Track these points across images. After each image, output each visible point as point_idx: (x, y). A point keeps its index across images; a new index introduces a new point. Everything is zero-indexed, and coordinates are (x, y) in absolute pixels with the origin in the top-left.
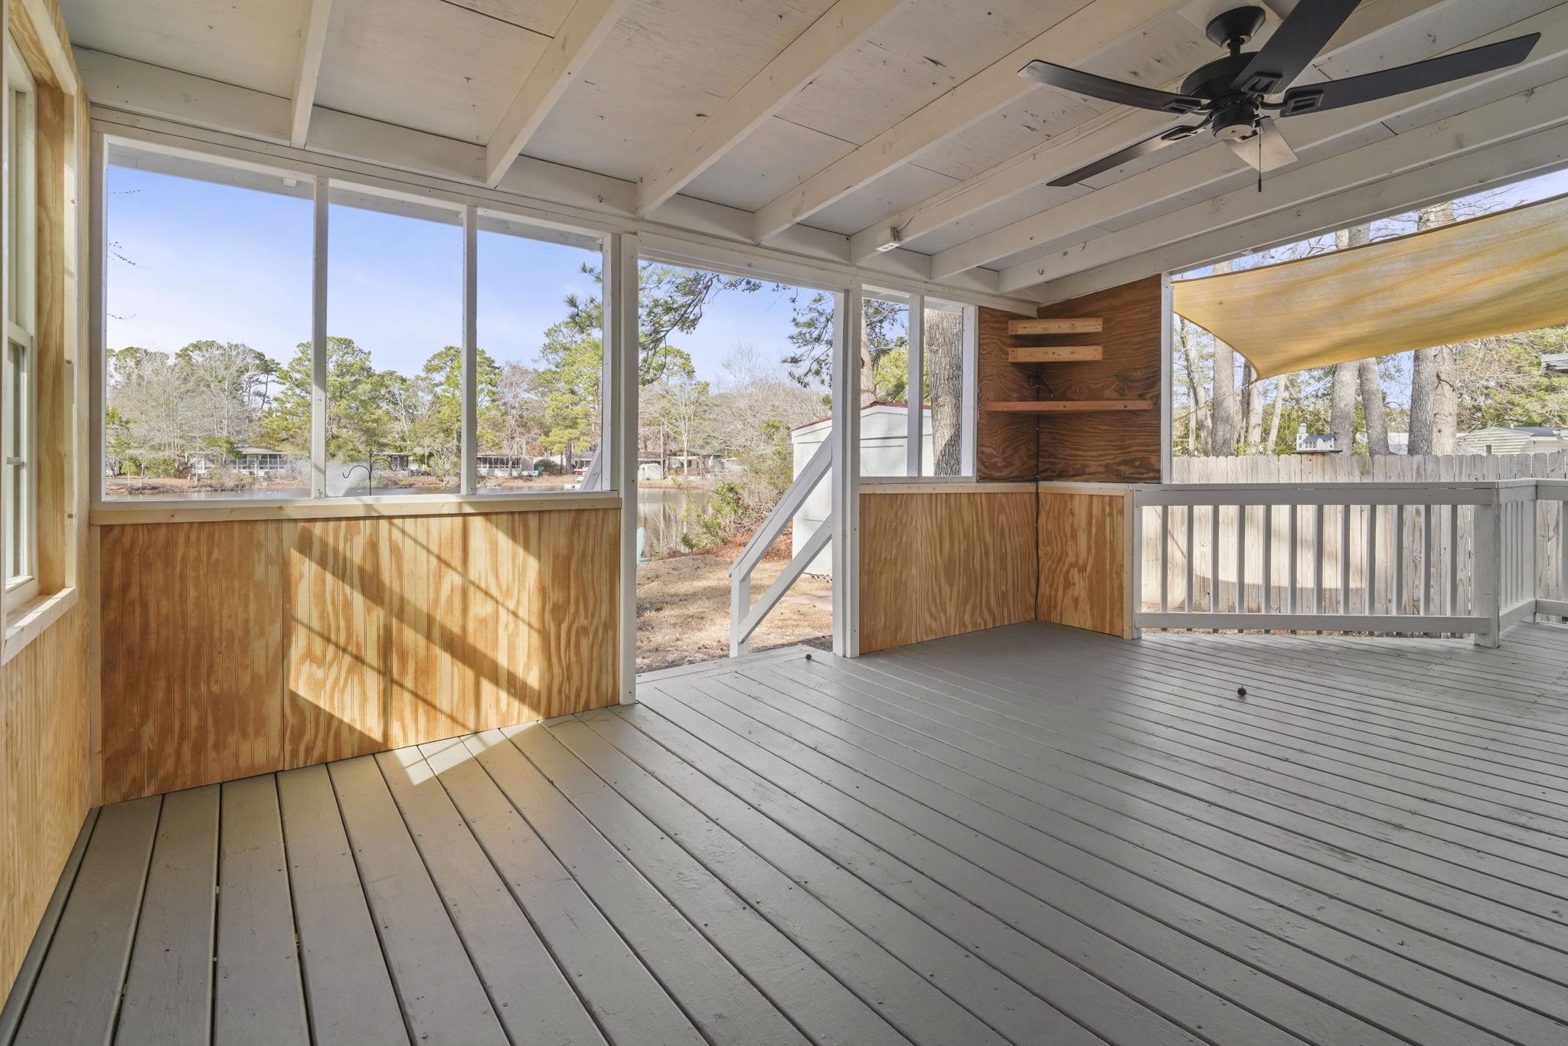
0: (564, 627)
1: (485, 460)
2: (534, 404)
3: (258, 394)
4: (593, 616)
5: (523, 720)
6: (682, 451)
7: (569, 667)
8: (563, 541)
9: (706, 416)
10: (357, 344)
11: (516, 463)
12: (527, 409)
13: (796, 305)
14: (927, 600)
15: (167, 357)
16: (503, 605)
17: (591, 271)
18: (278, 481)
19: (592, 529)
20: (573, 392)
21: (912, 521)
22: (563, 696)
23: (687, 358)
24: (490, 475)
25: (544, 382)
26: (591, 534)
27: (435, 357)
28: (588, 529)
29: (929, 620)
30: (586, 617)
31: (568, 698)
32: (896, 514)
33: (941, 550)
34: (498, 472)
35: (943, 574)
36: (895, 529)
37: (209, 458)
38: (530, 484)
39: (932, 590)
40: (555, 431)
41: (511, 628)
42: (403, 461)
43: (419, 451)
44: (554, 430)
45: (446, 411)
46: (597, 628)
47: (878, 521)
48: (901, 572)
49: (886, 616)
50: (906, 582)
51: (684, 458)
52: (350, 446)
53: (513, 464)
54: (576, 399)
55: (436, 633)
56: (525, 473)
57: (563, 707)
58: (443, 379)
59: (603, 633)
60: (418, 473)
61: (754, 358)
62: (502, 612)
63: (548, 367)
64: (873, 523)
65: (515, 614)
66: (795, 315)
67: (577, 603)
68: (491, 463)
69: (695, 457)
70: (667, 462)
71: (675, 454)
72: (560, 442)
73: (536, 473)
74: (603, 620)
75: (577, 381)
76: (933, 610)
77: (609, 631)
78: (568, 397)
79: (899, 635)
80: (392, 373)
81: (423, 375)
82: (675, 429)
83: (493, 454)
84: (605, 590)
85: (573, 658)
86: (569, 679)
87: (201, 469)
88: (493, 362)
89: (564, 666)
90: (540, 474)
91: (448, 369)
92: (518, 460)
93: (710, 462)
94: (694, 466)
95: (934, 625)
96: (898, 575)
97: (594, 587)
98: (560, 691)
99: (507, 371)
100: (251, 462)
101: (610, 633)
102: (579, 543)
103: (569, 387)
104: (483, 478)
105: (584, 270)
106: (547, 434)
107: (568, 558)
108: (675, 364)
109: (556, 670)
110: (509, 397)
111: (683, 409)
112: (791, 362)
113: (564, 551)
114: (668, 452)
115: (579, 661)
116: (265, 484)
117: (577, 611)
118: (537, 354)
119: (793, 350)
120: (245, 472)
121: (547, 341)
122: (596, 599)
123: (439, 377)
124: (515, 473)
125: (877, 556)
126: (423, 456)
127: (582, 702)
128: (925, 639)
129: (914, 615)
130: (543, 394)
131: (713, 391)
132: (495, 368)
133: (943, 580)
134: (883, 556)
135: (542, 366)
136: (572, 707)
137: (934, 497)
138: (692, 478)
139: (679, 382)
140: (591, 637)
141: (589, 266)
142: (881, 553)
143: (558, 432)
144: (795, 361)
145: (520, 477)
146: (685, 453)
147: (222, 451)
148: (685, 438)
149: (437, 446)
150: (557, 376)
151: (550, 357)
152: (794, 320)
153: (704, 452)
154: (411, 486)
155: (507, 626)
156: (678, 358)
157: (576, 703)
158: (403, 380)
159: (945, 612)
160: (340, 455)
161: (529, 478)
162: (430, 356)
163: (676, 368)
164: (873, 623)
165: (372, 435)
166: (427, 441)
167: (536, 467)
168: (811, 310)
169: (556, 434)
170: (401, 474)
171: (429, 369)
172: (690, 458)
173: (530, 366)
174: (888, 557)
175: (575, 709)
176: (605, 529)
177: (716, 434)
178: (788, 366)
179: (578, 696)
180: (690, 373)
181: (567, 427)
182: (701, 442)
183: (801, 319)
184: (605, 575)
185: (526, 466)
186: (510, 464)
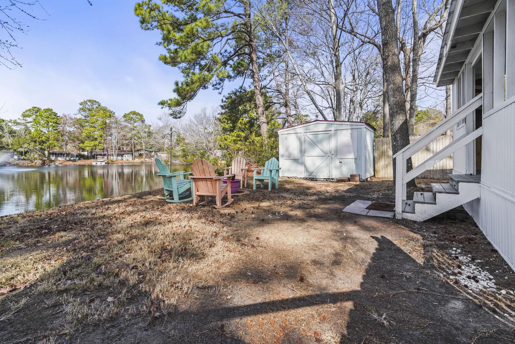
1: (53, 154)
6: (142, 150)
11: (68, 155)
12: (72, 134)
23: (141, 115)
24: (56, 160)
25: (80, 124)
27: (27, 111)
34: (59, 159)
38: (75, 163)
44: (86, 141)
56: (72, 159)
58: (31, 120)
63: (81, 117)
68: (56, 155)
70: (135, 153)
71: (139, 151)
73: (77, 158)
81: (21, 118)
83: (56, 151)
88: (57, 114)
90: (79, 159)
91: (34, 116)
92: (69, 153)
93: (153, 153)
94: (147, 155)
99: (63, 118)
104: (53, 161)
106: (83, 143)
108: (137, 118)
111: (142, 134)
114: (136, 150)
118: (76, 112)
121: (81, 107)
123: (29, 119)
124: (68, 159)
132: (57, 117)
135: (79, 116)
138: (146, 159)
139: (139, 124)
143: (88, 142)
145: (70, 160)
146: (144, 150)
148: (143, 145)
149: (31, 147)
150: (86, 121)
151: (82, 113)
153: (151, 150)
154: (17, 164)
156: (138, 115)
161: (74, 161)
162: (24, 111)
166: (26, 145)
167: (77, 156)
169: (87, 143)
171: (24, 116)
172: (145, 152)
173: (73, 116)
180: (143, 121)
181: (93, 140)
185: (72, 156)
186: (65, 155)
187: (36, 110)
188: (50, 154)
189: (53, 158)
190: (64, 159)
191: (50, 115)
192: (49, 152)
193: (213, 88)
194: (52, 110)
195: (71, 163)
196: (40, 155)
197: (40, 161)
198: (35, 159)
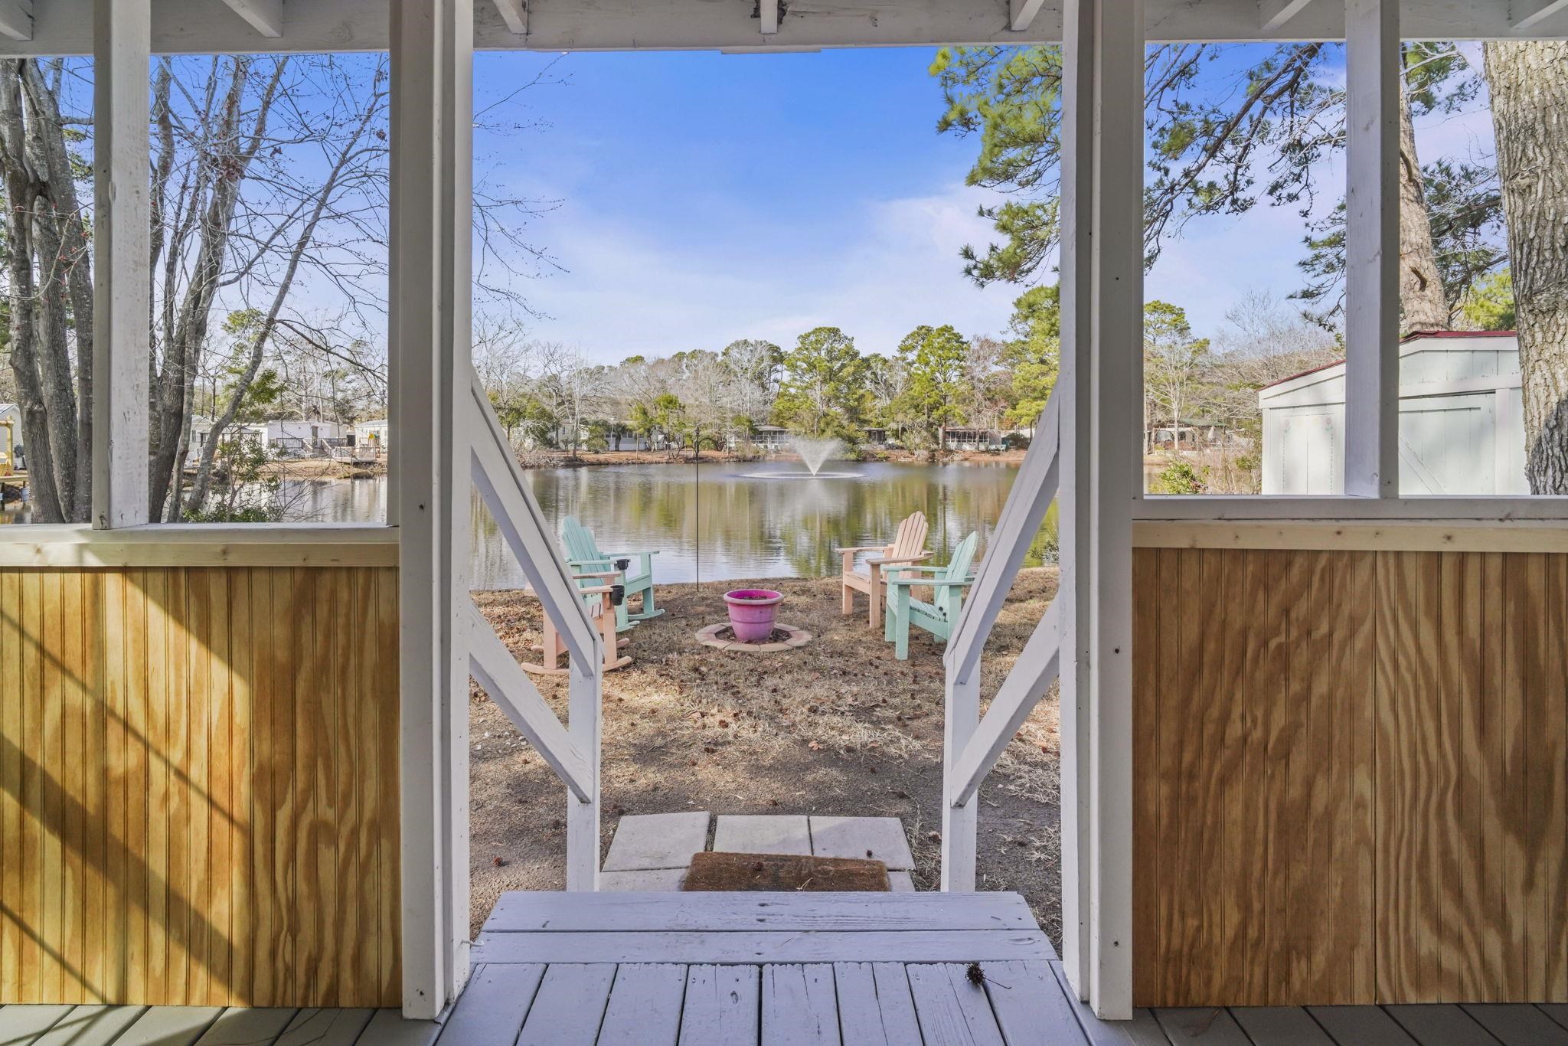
0: (284, 815)
1: (954, 434)
2: (1001, 377)
3: (776, 381)
4: (347, 797)
5: (197, 997)
6: (1172, 422)
7: (293, 906)
8: (280, 631)
9: (1204, 380)
10: (843, 332)
11: (983, 437)
12: (994, 382)
13: (1311, 219)
14: (1424, 880)
15: (716, 355)
16: (158, 753)
17: (990, 212)
18: (784, 453)
19: (342, 610)
20: (1043, 362)
21: (1352, 634)
22: (280, 965)
23: (1180, 313)
24: (959, 449)
25: (1013, 353)
26: (341, 621)
27: (908, 337)
28: (333, 612)
29: (1427, 942)
30: (331, 803)
31: (291, 971)
32: (1287, 612)
33: (1482, 728)
34: (966, 447)
35: (1490, 803)
36: (1284, 656)
37: (738, 435)
38: (997, 458)
39: (1445, 852)
40: (1023, 403)
41: (175, 802)
42: (881, 436)
43: (893, 426)
44: (1021, 402)
45: (917, 387)
46: (355, 832)
47: (1215, 627)
48: (1309, 785)
49: (1245, 907)
50: (1329, 814)
51: (1175, 430)
52: (836, 424)
53: (980, 437)
54: (1045, 368)
55: (35, 792)
56: (993, 447)
57: (280, 989)
58: (915, 358)
59: (369, 844)
60: (892, 447)
61: (1273, 305)
62: (157, 767)
63: (1017, 338)
64: (1191, 632)
65: (183, 776)
66: (1308, 232)
67: (311, 768)
68: (959, 437)
69: (1189, 429)
70: (1153, 434)
71: (1163, 426)
72: (1027, 415)
73: (1004, 447)
74: (368, 815)
75: (1046, 350)
76: (1448, 910)
77: (383, 841)
78: (1037, 368)
79: (1299, 969)
80: (876, 356)
81: (898, 355)
82: (1163, 396)
83: (960, 427)
84: (371, 748)
85: (302, 887)
86: (294, 931)
87: (732, 442)
88: (961, 337)
89: (283, 901)
90: (1007, 449)
91: (920, 348)
92: (985, 433)
93: (1210, 434)
94: (1189, 438)
95: (1450, 959)
96: (1295, 792)
97: (347, 739)
98: (273, 954)
99: (975, 345)
100: (766, 438)
101: (385, 844)
102: (315, 640)
103: (1037, 356)
104: (951, 451)
105: (981, 213)
106: (1014, 407)
107: (293, 670)
108: (1163, 322)
109: (265, 906)
110: (977, 372)
111: (1172, 374)
112: (1303, 297)
113: (282, 655)
114: (1155, 423)
115: (317, 896)
116: (774, 456)
117: (312, 786)
119: (1308, 281)
120: (762, 446)
122: (351, 763)
123: (912, 356)
124: (982, 447)
125: (1210, 729)
126: (897, 430)
127: (323, 985)
128: (1412, 998)
129: (1366, 918)
130: (1013, 365)
131: (1216, 350)
132: (963, 343)
133: (1492, 826)
134: (1235, 730)
135: (1011, 338)
136: (300, 992)
137: (1448, 566)
138: (1185, 453)
139: (1169, 342)
140: (342, 847)
141: (985, 208)
142: (1225, 718)
143: (1026, 405)
144: (1307, 295)
145: (987, 451)
146: (1176, 424)
147: (744, 428)
148: (1175, 406)
149: (908, 422)
150: (1026, 346)
151: (1019, 327)
152: (1307, 239)
153: (1202, 423)
154: (887, 458)
155: (166, 797)
156: (1168, 314)
157: (307, 987)
158: (885, 361)
159: (1504, 927)
160: (829, 432)
161: (997, 452)
162: (904, 337)
163: (1164, 326)
164: (1192, 923)
165: (854, 413)
166: (900, 417)
167: (1004, 441)
168: (1334, 221)
169: (1024, 407)
170: (879, 448)
171: (904, 349)
172: (1181, 429)
173: (996, 337)
174: (1257, 735)
175: (306, 998)
176: (371, 611)
177: (1218, 401)
178: (1303, 305)
179: (313, 970)
180: (1183, 330)
181: (1035, 399)
182: (1196, 410)
183: (1318, 237)
184: (372, 714)
185: (993, 441)
186: (977, 439)
187: (924, 332)
188: (947, 434)
189: (952, 444)
190: (973, 449)
191: (949, 340)
192: (944, 429)
193: (1273, 199)
194: (952, 328)
195: (987, 457)
196: (925, 439)
197: (926, 453)
198: (917, 446)
